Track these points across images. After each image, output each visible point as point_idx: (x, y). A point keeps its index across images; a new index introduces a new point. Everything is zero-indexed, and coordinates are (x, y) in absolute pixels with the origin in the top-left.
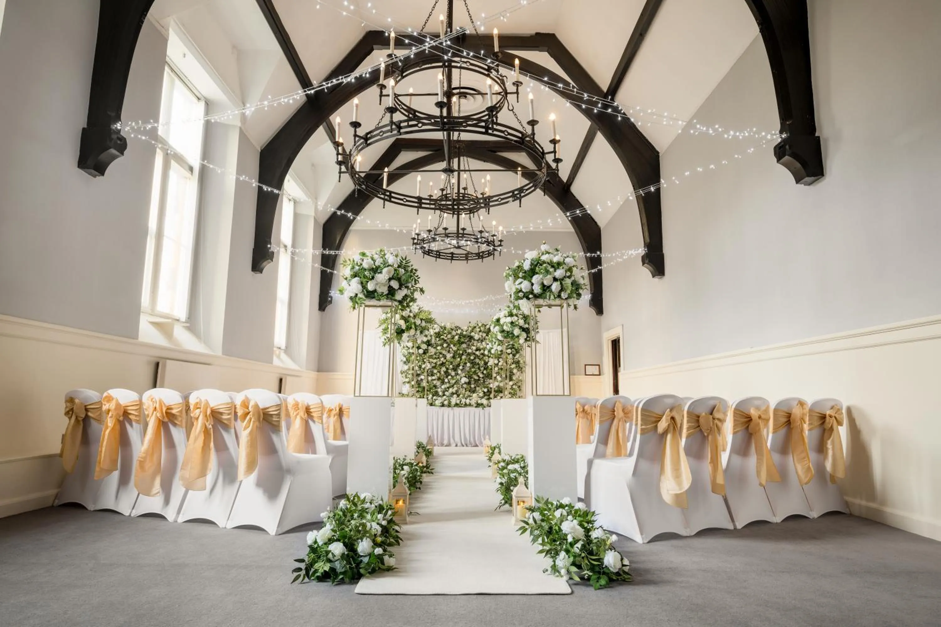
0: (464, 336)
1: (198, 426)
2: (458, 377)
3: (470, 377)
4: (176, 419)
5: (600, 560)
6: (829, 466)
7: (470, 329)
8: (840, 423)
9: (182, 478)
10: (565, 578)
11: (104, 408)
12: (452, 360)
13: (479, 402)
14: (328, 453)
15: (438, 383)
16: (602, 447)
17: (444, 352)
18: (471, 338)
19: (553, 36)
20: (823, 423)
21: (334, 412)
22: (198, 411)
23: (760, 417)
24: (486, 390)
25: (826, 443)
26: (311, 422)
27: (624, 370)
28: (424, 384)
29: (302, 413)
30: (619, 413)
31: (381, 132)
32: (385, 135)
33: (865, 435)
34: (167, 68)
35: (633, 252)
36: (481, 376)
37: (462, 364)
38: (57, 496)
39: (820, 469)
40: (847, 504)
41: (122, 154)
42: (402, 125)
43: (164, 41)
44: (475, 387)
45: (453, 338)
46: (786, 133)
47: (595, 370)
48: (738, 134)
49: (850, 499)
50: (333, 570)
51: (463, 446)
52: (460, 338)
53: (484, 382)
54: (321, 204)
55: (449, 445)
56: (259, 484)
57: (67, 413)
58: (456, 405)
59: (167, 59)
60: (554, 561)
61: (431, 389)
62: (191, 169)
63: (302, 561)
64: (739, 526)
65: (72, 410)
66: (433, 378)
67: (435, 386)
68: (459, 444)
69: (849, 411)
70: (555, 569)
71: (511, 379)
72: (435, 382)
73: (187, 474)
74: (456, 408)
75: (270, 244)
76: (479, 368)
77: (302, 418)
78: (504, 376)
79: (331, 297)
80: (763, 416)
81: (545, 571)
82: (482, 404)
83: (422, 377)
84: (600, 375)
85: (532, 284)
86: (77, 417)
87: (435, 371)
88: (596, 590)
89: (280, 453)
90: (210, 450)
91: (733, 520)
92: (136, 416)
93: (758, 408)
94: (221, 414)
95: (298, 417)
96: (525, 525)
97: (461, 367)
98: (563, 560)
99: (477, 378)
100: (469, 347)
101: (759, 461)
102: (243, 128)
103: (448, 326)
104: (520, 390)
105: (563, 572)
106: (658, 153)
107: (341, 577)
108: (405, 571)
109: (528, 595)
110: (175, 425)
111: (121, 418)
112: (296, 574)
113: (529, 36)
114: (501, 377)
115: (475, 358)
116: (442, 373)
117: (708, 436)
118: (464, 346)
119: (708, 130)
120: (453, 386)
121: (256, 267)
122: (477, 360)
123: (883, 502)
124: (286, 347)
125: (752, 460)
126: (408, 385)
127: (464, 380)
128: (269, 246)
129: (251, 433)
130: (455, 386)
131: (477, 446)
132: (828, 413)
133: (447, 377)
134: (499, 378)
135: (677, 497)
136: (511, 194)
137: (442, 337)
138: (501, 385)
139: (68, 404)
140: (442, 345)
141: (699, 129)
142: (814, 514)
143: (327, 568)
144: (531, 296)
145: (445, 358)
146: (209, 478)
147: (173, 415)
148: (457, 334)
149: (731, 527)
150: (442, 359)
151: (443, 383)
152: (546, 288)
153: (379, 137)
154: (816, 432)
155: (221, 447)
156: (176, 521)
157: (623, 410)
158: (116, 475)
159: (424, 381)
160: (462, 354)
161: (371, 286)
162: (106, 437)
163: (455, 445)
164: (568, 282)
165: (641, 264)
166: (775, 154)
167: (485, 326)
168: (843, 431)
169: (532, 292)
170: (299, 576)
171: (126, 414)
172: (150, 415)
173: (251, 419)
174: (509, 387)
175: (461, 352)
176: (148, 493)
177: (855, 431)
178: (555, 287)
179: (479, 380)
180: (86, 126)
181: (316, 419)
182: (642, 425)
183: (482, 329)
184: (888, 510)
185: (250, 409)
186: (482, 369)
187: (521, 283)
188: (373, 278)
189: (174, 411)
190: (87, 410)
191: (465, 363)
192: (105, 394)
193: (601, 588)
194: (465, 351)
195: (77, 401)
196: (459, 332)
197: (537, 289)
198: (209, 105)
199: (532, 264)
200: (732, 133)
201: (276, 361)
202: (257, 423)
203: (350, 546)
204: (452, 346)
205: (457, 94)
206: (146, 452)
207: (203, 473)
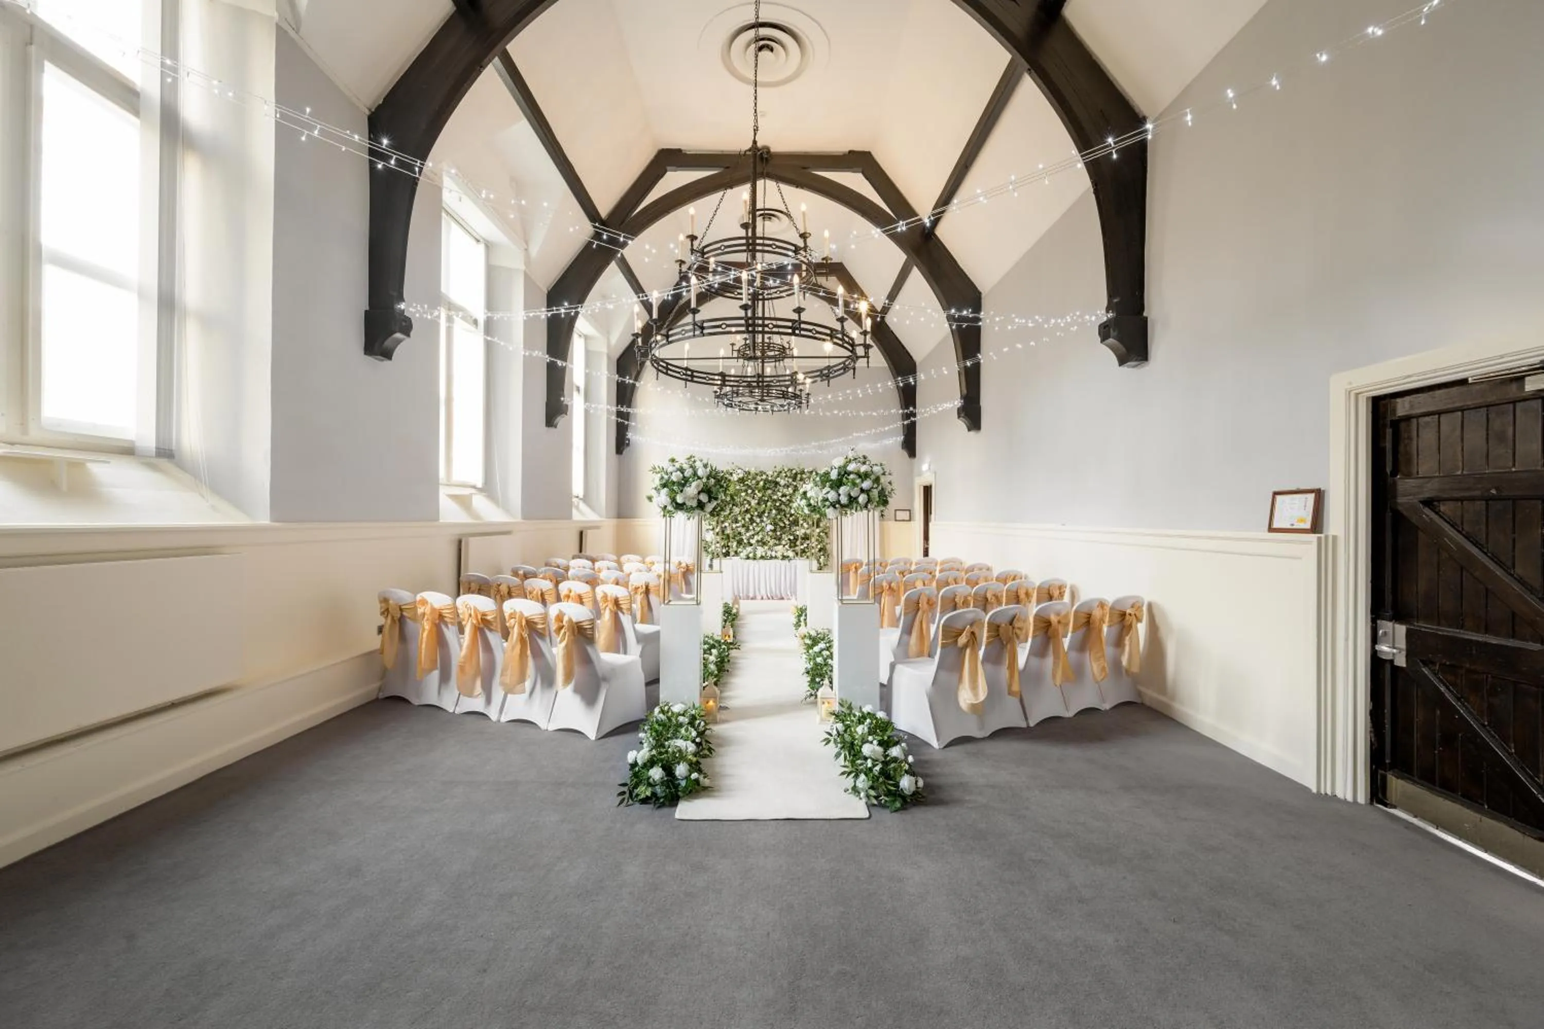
0: (770, 482)
1: (515, 633)
2: (763, 524)
3: (775, 524)
4: (492, 625)
5: (897, 785)
6: (1125, 661)
7: (776, 474)
8: (1139, 620)
9: (502, 684)
10: (864, 800)
11: (420, 611)
12: (757, 507)
13: (785, 554)
14: (638, 641)
15: (743, 530)
16: (905, 637)
17: (748, 498)
18: (777, 484)
19: (869, 153)
20: (1123, 619)
21: (640, 590)
22: (512, 621)
23: (1059, 622)
24: (792, 538)
25: (1124, 640)
26: (620, 614)
27: (935, 520)
28: (728, 531)
29: (611, 605)
30: (923, 605)
31: (683, 330)
32: (686, 335)
33: (1163, 632)
34: (444, 214)
35: (948, 405)
36: (787, 523)
37: (767, 511)
38: (380, 689)
39: (1116, 664)
40: (1140, 694)
41: (408, 336)
42: (705, 325)
43: (438, 190)
44: (781, 535)
45: (757, 484)
46: (1113, 312)
47: (905, 515)
48: (1059, 321)
49: (1142, 689)
50: (654, 794)
51: (769, 599)
52: (765, 484)
53: (790, 528)
54: (614, 339)
55: (754, 598)
56: (576, 690)
57: (382, 613)
58: (762, 557)
59: (444, 205)
60: (855, 782)
61: (735, 536)
62: (475, 322)
63: (624, 785)
64: (1032, 724)
65: (387, 610)
66: (738, 525)
67: (740, 533)
68: (765, 597)
69: (1150, 606)
70: (855, 790)
71: (818, 526)
72: (739, 529)
73: (507, 680)
74: (761, 561)
75: (564, 397)
76: (785, 515)
77: (610, 609)
78: (811, 523)
79: (629, 440)
80: (1063, 621)
81: (846, 790)
82: (788, 557)
83: (727, 524)
84: (910, 520)
85: (839, 495)
86: (393, 617)
87: (740, 518)
88: (892, 812)
89: (596, 663)
90: (527, 657)
91: (1026, 719)
92: (451, 618)
93: (1058, 614)
94: (536, 623)
95: (607, 608)
96: (829, 737)
97: (766, 515)
98: (862, 782)
99: (782, 525)
100: (774, 493)
101: (1055, 663)
102: (527, 271)
103: (753, 471)
104: (827, 537)
105: (862, 794)
106: (980, 293)
107: (662, 800)
108: (718, 791)
109: (830, 820)
110: (491, 630)
111: (437, 622)
112: (621, 798)
113: (841, 154)
114: (808, 524)
115: (780, 505)
116: (747, 520)
117: (1007, 644)
118: (769, 492)
119: (1027, 322)
120: (758, 533)
121: (550, 421)
122: (783, 507)
123: (1173, 698)
124: (584, 496)
125: (1050, 660)
126: (711, 532)
127: (770, 527)
128: (562, 399)
129: (566, 646)
130: (760, 533)
131: (782, 599)
132: (1128, 611)
133: (751, 524)
134: (805, 525)
135: (974, 707)
136: (818, 373)
137: (746, 483)
138: (808, 532)
139: (383, 605)
140: (746, 491)
141: (1018, 323)
142: (1107, 706)
143: (648, 793)
144: (837, 506)
145: (750, 505)
146: (528, 684)
147: (488, 621)
148: (762, 480)
149: (1023, 725)
150: (747, 506)
151: (748, 530)
152: (852, 500)
153: (680, 336)
154: (1115, 629)
155: (538, 654)
156: (499, 721)
157: (928, 603)
158: (436, 674)
159: (728, 528)
160: (768, 501)
161: (679, 499)
162: (424, 640)
163: (760, 597)
164: (875, 493)
165: (957, 416)
166: (1100, 334)
167: (792, 470)
168: (1142, 628)
169: (839, 502)
170: (623, 799)
171: (441, 617)
172: (466, 619)
173: (565, 633)
174: (816, 534)
175: (766, 499)
176: (470, 695)
177: (1153, 628)
178: (862, 499)
179: (785, 527)
180: (368, 308)
181: (625, 611)
182: (942, 640)
183: (788, 474)
184: (1177, 705)
185: (564, 623)
186: (788, 516)
187: (828, 493)
188: (682, 491)
189: (489, 618)
190: (401, 610)
191: (771, 510)
192: (418, 597)
193: (896, 811)
194: (771, 497)
195: (391, 602)
196: (764, 477)
197: (844, 500)
198: (489, 246)
199: (839, 474)
200: (1053, 321)
201: (576, 516)
202: (572, 637)
203: (669, 770)
204: (757, 492)
205: (761, 215)
206: (465, 657)
207: (522, 678)
